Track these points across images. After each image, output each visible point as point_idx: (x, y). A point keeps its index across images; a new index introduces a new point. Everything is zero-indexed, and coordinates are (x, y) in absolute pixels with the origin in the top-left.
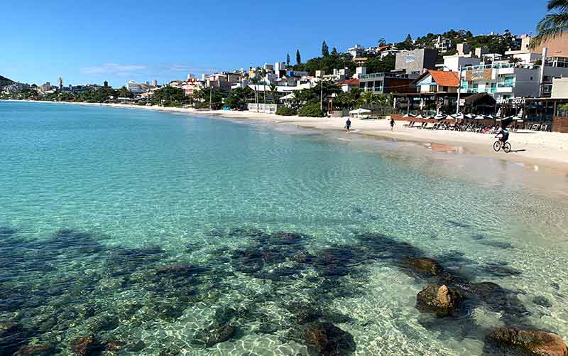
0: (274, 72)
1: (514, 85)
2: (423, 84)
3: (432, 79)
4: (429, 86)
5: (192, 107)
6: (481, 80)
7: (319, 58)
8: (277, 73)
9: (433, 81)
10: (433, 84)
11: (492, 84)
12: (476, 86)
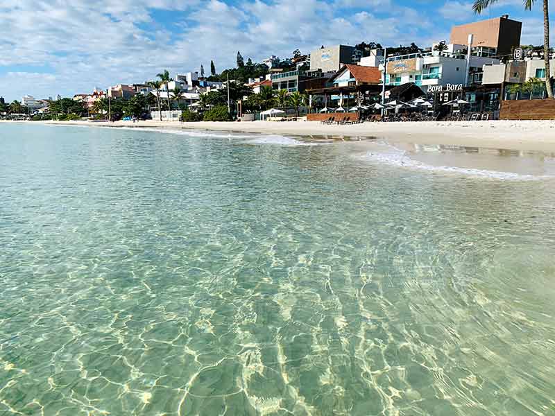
0: (187, 83)
1: (440, 76)
2: (340, 81)
3: (351, 74)
4: (347, 82)
5: (90, 119)
6: (404, 72)
7: (235, 69)
8: (190, 83)
9: (351, 76)
10: (351, 80)
11: (416, 76)
12: (398, 79)
